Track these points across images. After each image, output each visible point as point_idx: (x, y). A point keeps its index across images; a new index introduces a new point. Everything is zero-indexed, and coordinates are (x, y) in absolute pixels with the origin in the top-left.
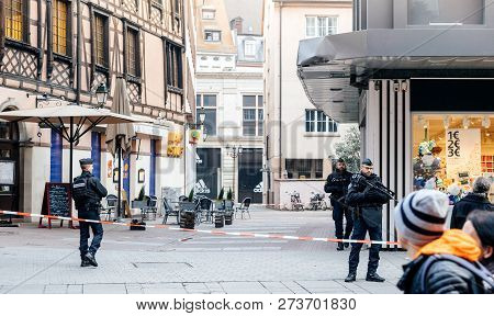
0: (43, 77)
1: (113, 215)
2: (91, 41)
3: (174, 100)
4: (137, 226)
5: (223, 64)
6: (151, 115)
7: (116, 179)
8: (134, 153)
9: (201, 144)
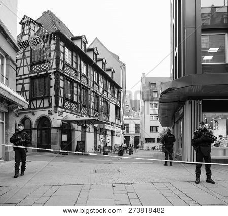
0: (79, 111)
2: (94, 102)
3: (118, 122)
5: (130, 117)
6: (111, 125)
8: (107, 134)
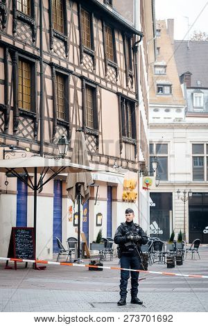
0: (10, 131)
1: (73, 256)
2: (53, 98)
3: (128, 151)
4: (95, 267)
5: (173, 114)
6: (107, 164)
7: (76, 222)
8: (93, 198)
9: (153, 189)
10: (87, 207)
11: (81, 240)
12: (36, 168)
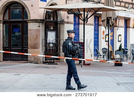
1: (105, 58)
4: (118, 64)
7: (107, 40)
8: (116, 26)
10: (113, 31)
11: (110, 50)
12: (84, 9)
